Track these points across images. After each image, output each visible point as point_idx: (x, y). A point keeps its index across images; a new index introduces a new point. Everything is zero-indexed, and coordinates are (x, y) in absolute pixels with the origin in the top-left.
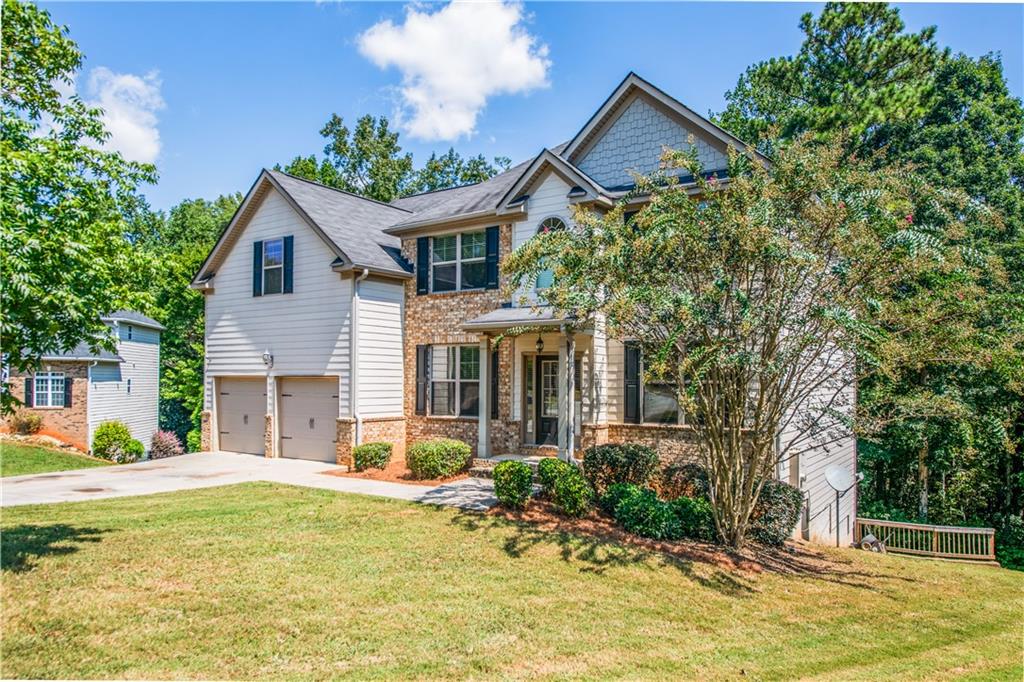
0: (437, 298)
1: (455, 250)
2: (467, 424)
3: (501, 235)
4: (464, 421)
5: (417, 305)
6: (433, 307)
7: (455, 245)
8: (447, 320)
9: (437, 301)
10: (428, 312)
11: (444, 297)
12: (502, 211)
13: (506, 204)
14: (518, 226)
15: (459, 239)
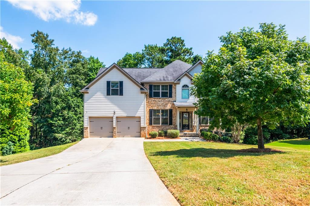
0: (155, 98)
1: (160, 88)
2: (164, 126)
3: (173, 87)
4: (163, 126)
5: (149, 100)
6: (154, 101)
7: (160, 87)
8: (158, 104)
9: (155, 99)
10: (153, 102)
11: (157, 98)
12: (176, 82)
13: (177, 80)
14: (177, 85)
15: (161, 86)
